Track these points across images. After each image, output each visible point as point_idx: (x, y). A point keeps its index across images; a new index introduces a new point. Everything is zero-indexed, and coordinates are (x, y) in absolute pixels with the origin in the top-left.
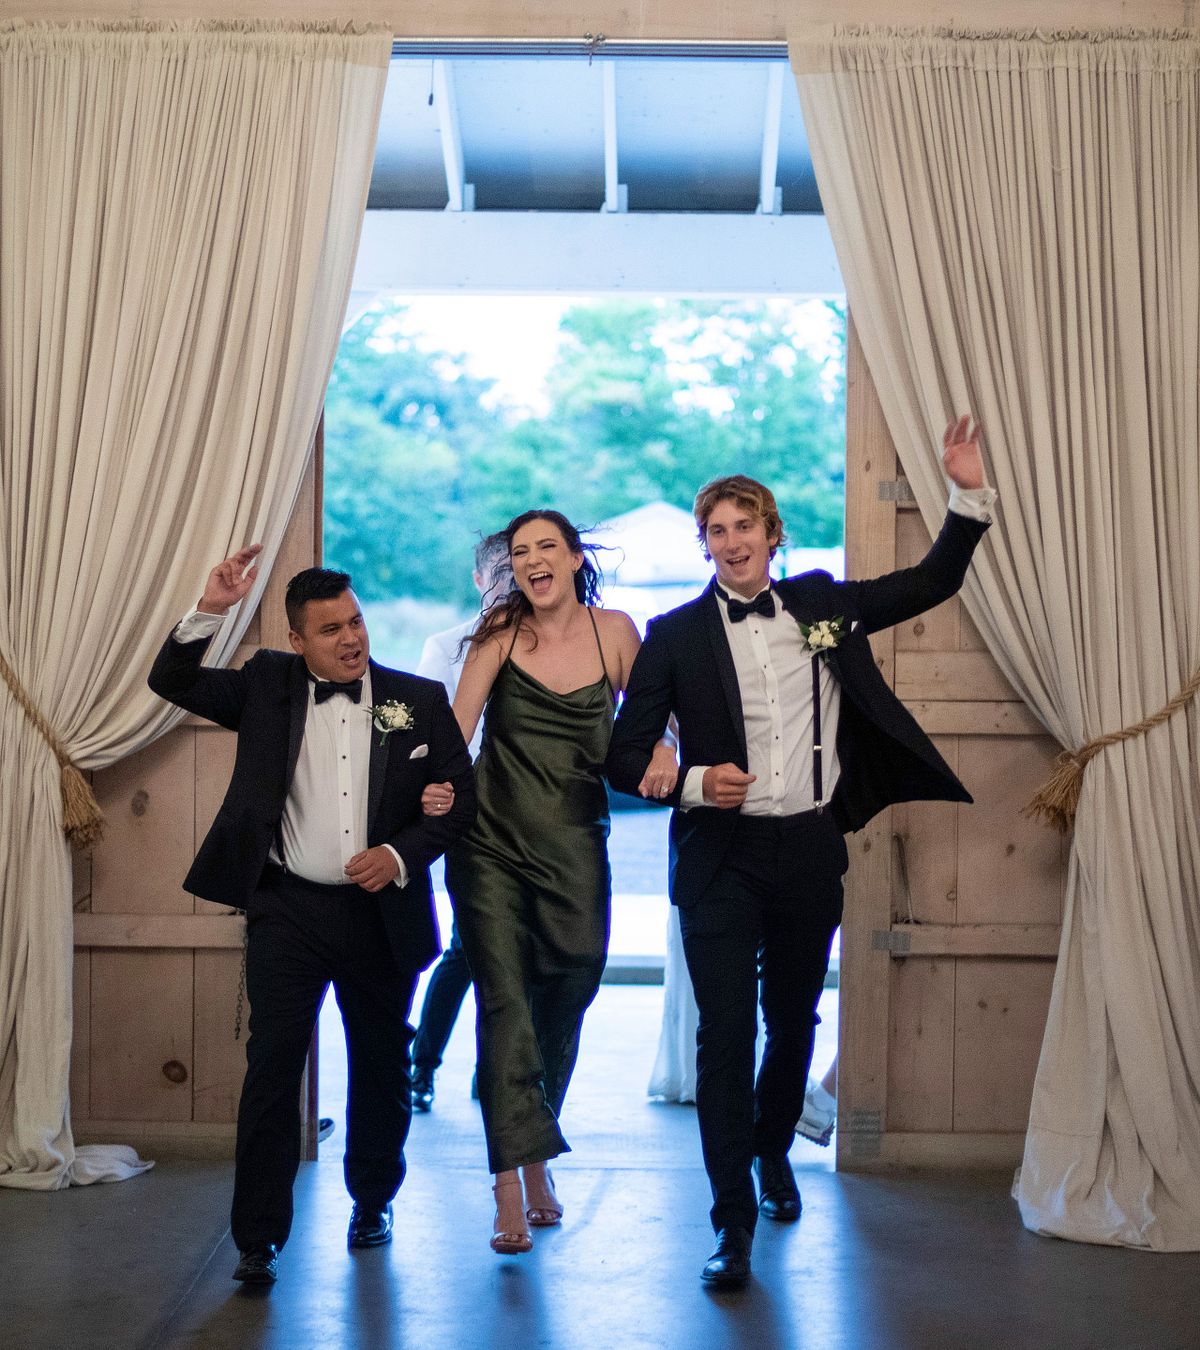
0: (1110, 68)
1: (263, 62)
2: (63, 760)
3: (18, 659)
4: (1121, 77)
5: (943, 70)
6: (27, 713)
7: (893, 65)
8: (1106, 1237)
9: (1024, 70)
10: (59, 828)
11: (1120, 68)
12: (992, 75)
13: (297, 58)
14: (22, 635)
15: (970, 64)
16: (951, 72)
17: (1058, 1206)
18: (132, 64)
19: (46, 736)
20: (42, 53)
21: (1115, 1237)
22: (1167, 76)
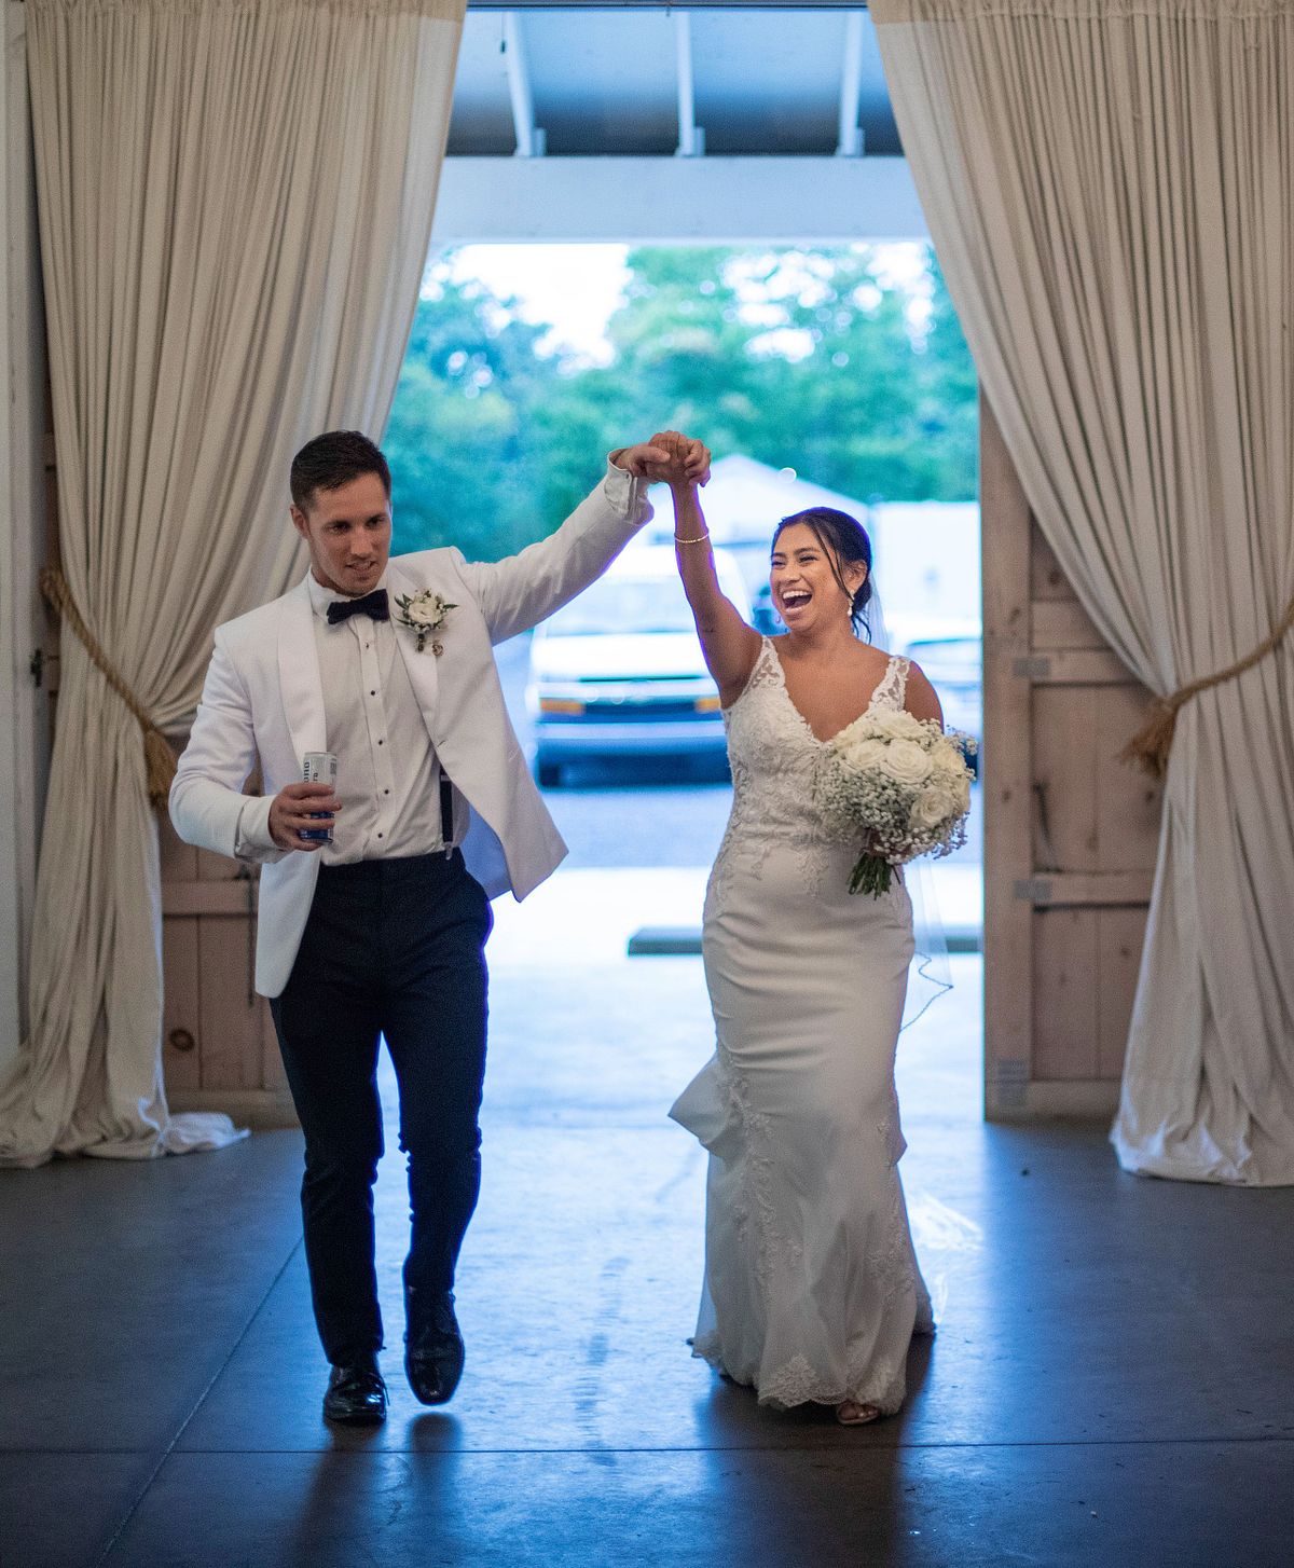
0: (1189, 15)
1: (337, 16)
2: (147, 726)
3: (98, 622)
4: (1200, 25)
5: (1023, 21)
6: (109, 679)
7: (971, 14)
8: (1204, 1175)
9: (1103, 17)
10: (143, 795)
11: (1199, 14)
12: (1072, 23)
13: (371, 12)
14: (102, 601)
15: (1049, 12)
16: (1031, 19)
17: (1156, 1145)
18: (204, 17)
19: (129, 703)
20: (111, 9)
21: (1212, 1174)
22: (1246, 22)
